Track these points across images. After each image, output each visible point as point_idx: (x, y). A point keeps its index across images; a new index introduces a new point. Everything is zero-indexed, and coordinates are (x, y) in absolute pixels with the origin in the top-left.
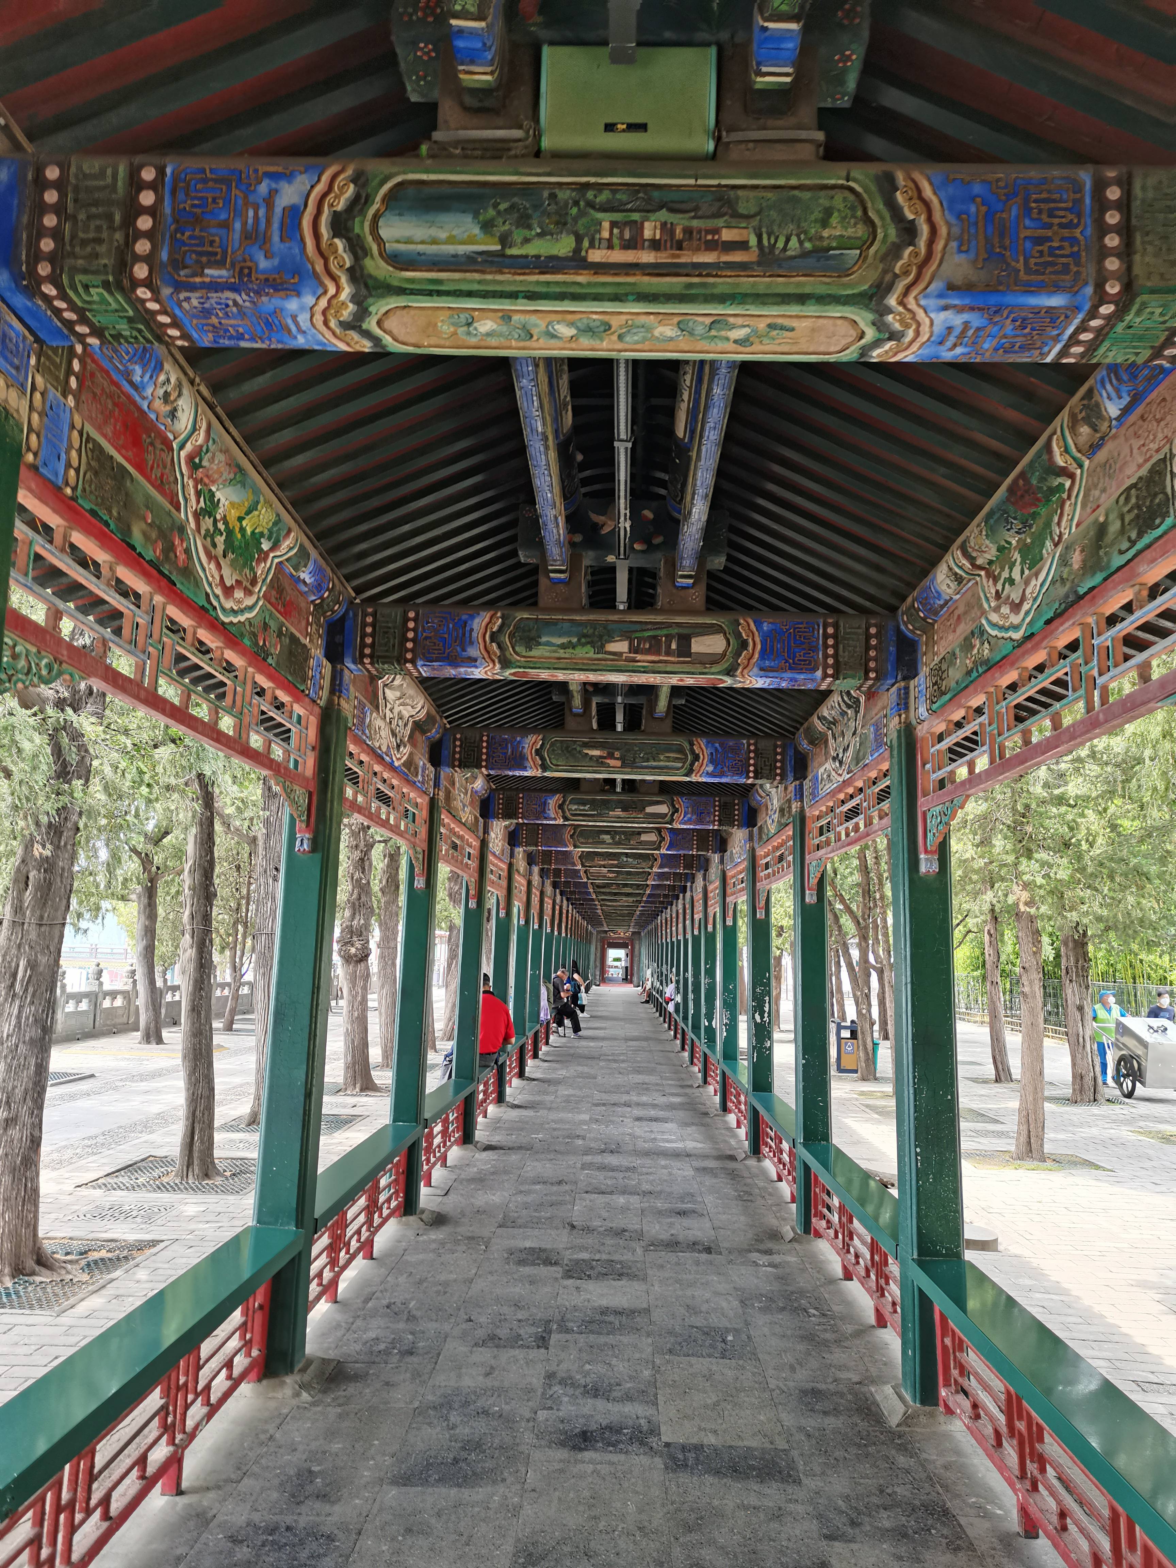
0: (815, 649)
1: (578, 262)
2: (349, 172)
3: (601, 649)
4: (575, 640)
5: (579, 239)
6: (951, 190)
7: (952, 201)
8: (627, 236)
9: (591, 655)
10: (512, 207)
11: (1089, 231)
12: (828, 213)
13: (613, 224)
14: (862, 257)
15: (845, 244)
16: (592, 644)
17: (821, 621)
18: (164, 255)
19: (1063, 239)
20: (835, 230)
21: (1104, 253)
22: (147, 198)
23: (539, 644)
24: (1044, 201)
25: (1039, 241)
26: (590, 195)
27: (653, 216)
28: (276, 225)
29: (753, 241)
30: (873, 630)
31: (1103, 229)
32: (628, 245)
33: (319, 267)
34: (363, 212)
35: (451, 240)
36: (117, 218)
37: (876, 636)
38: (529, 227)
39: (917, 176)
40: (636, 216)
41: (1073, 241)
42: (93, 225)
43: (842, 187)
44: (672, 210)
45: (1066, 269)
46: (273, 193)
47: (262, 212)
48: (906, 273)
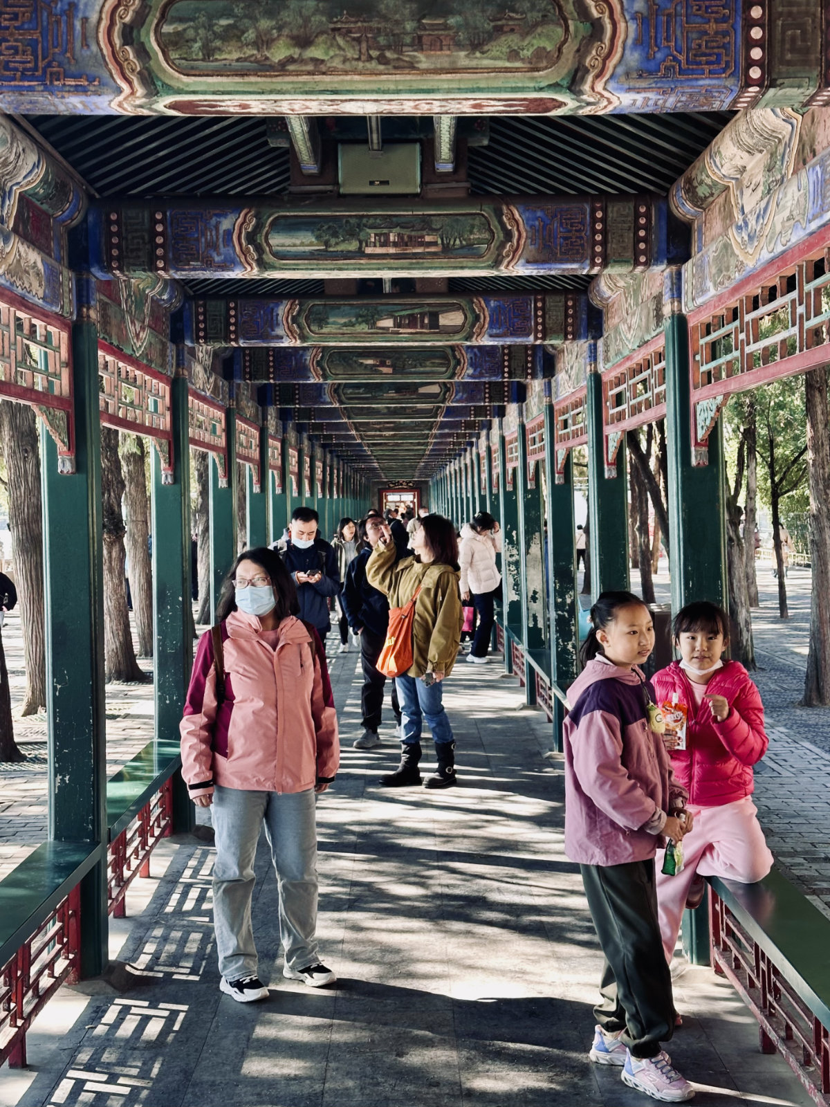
0: (529, 319)
1: (360, 254)
2: (253, 212)
3: (373, 325)
4: (354, 320)
5: (361, 242)
6: (527, 214)
7: (528, 220)
8: (382, 240)
9: (366, 330)
10: (329, 228)
11: (588, 233)
12: (473, 226)
13: (376, 235)
14: (488, 248)
15: (480, 242)
16: (367, 322)
17: (532, 298)
18: (171, 255)
19: (577, 237)
20: (476, 236)
21: (595, 243)
22: (159, 228)
23: (328, 323)
24: (569, 219)
25: (566, 239)
26: (364, 221)
27: (394, 230)
28: (221, 240)
29: (440, 242)
30: (570, 303)
31: (594, 232)
32: (382, 245)
33: (243, 260)
34: (260, 232)
35: (302, 244)
36: (146, 237)
37: (572, 307)
38: (338, 237)
39: (512, 208)
40: (385, 231)
41: (581, 238)
42: (135, 241)
43: (478, 214)
44: (402, 227)
45: (578, 253)
46: (218, 223)
47: (214, 233)
48: (508, 256)
